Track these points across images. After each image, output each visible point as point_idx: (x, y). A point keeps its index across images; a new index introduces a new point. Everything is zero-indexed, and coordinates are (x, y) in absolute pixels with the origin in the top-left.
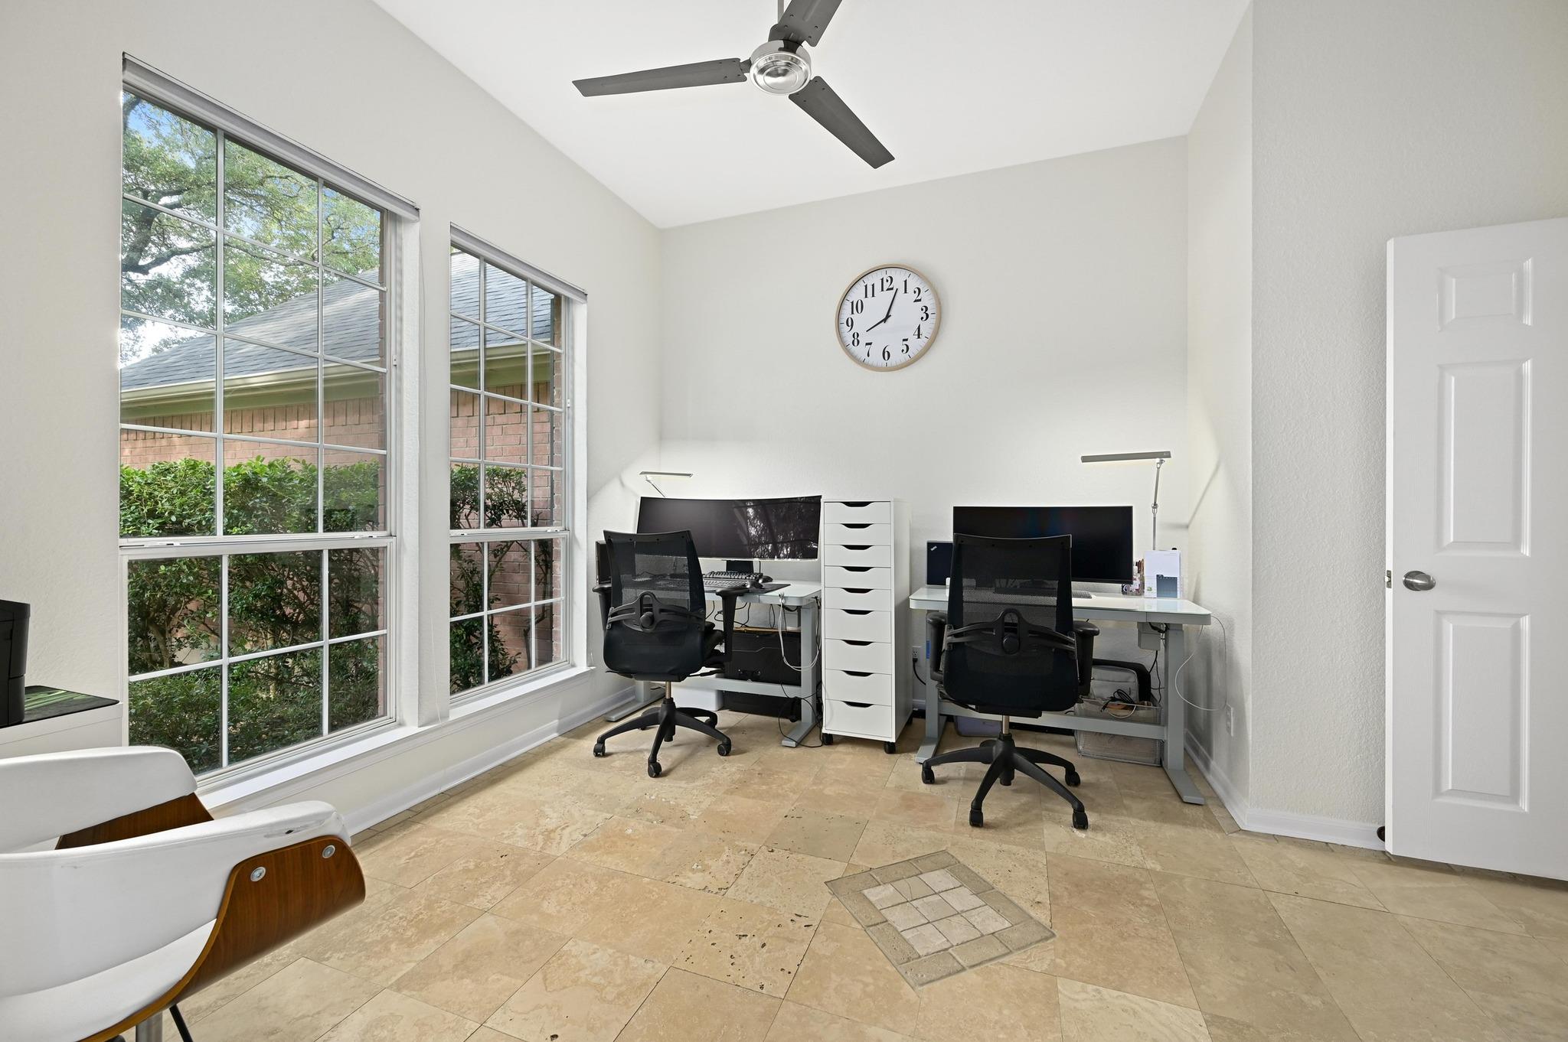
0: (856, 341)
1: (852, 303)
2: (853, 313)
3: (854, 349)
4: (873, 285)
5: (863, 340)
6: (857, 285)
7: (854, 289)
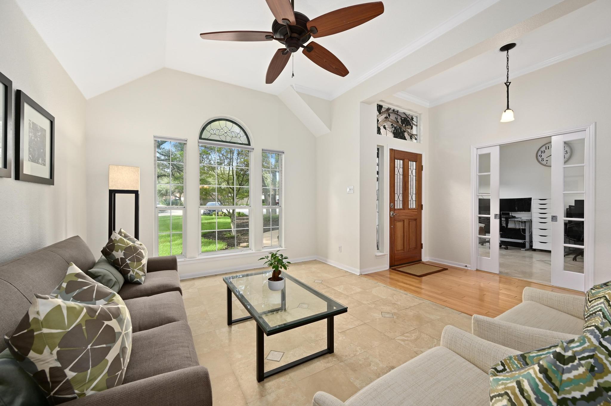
0: (543, 160)
1: (541, 151)
2: (541, 153)
3: (543, 162)
4: (548, 147)
5: (545, 160)
6: (543, 147)
7: (542, 148)
